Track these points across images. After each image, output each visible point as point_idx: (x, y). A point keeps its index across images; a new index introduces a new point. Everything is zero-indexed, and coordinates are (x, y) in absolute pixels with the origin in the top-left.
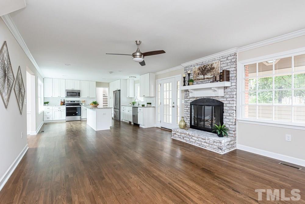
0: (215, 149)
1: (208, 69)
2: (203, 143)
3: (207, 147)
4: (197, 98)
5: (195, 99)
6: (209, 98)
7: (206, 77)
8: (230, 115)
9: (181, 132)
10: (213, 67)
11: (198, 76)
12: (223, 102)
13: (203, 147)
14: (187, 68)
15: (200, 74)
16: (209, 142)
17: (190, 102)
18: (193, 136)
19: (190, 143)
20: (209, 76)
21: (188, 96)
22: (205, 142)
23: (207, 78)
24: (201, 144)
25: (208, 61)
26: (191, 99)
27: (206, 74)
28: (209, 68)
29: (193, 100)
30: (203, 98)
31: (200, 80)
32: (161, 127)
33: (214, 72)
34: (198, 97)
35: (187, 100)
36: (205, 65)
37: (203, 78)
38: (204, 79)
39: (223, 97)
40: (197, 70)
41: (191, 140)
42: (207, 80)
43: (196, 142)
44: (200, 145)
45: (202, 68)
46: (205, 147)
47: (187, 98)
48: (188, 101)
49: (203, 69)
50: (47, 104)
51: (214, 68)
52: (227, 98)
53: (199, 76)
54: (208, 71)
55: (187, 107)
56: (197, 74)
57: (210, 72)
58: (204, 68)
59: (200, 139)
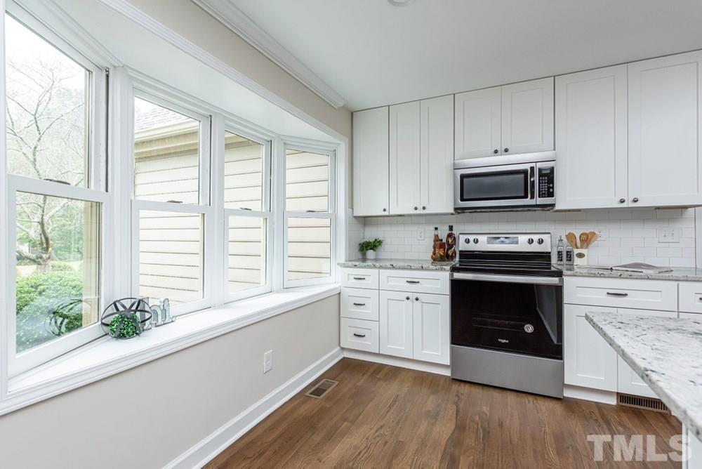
50: (370, 254)
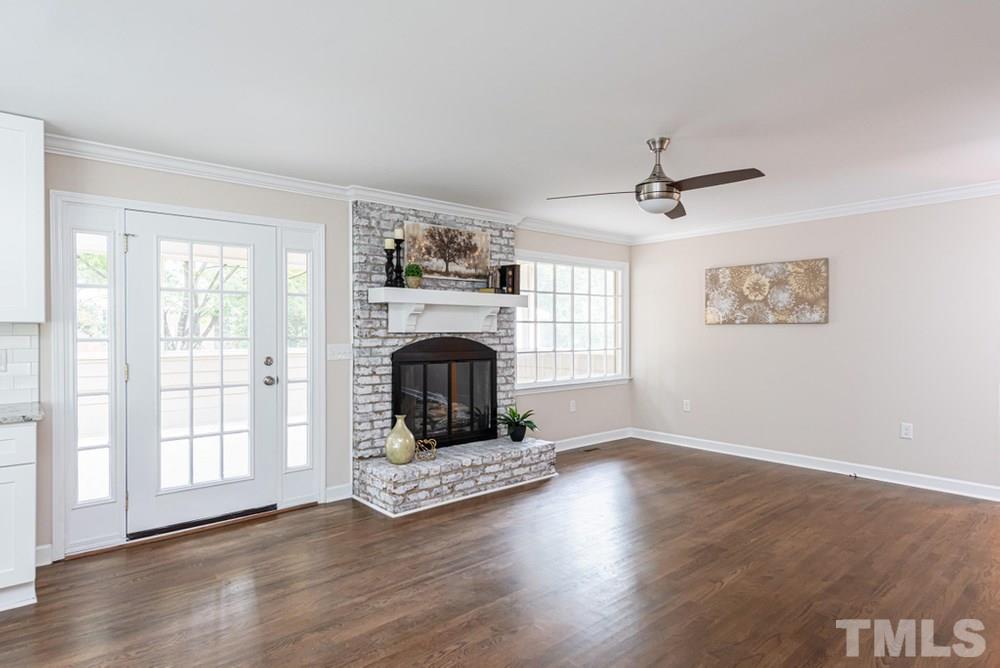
0: (541, 471)
1: (459, 244)
2: (516, 472)
3: (526, 477)
4: (417, 337)
5: (409, 341)
6: (457, 336)
7: (453, 267)
8: (507, 380)
9: (443, 469)
10: (473, 243)
11: (426, 256)
12: (494, 348)
13: (516, 481)
14: (372, 209)
15: (435, 253)
16: (532, 459)
17: (388, 351)
18: (486, 465)
19: (480, 491)
20: (460, 266)
21: (376, 330)
22: (520, 466)
23: (457, 274)
24: (513, 476)
25: (453, 218)
26: (394, 342)
27: (454, 261)
28: (462, 244)
29: (402, 343)
30: (439, 336)
31: (432, 272)
32: (132, 536)
33: (477, 262)
34: (423, 334)
35: (375, 344)
36: (449, 230)
37: (444, 270)
38: (447, 273)
39: (493, 333)
40: (421, 233)
41: (482, 480)
42: (457, 278)
43: (498, 479)
44: (510, 483)
45: (440, 234)
46: (522, 480)
47: (373, 337)
48: (378, 347)
49: (446, 240)
51: (474, 248)
52: (500, 338)
53: (428, 260)
54: (459, 250)
55: (374, 373)
56: (424, 250)
57: (465, 257)
58: (446, 236)
59: (508, 464)
